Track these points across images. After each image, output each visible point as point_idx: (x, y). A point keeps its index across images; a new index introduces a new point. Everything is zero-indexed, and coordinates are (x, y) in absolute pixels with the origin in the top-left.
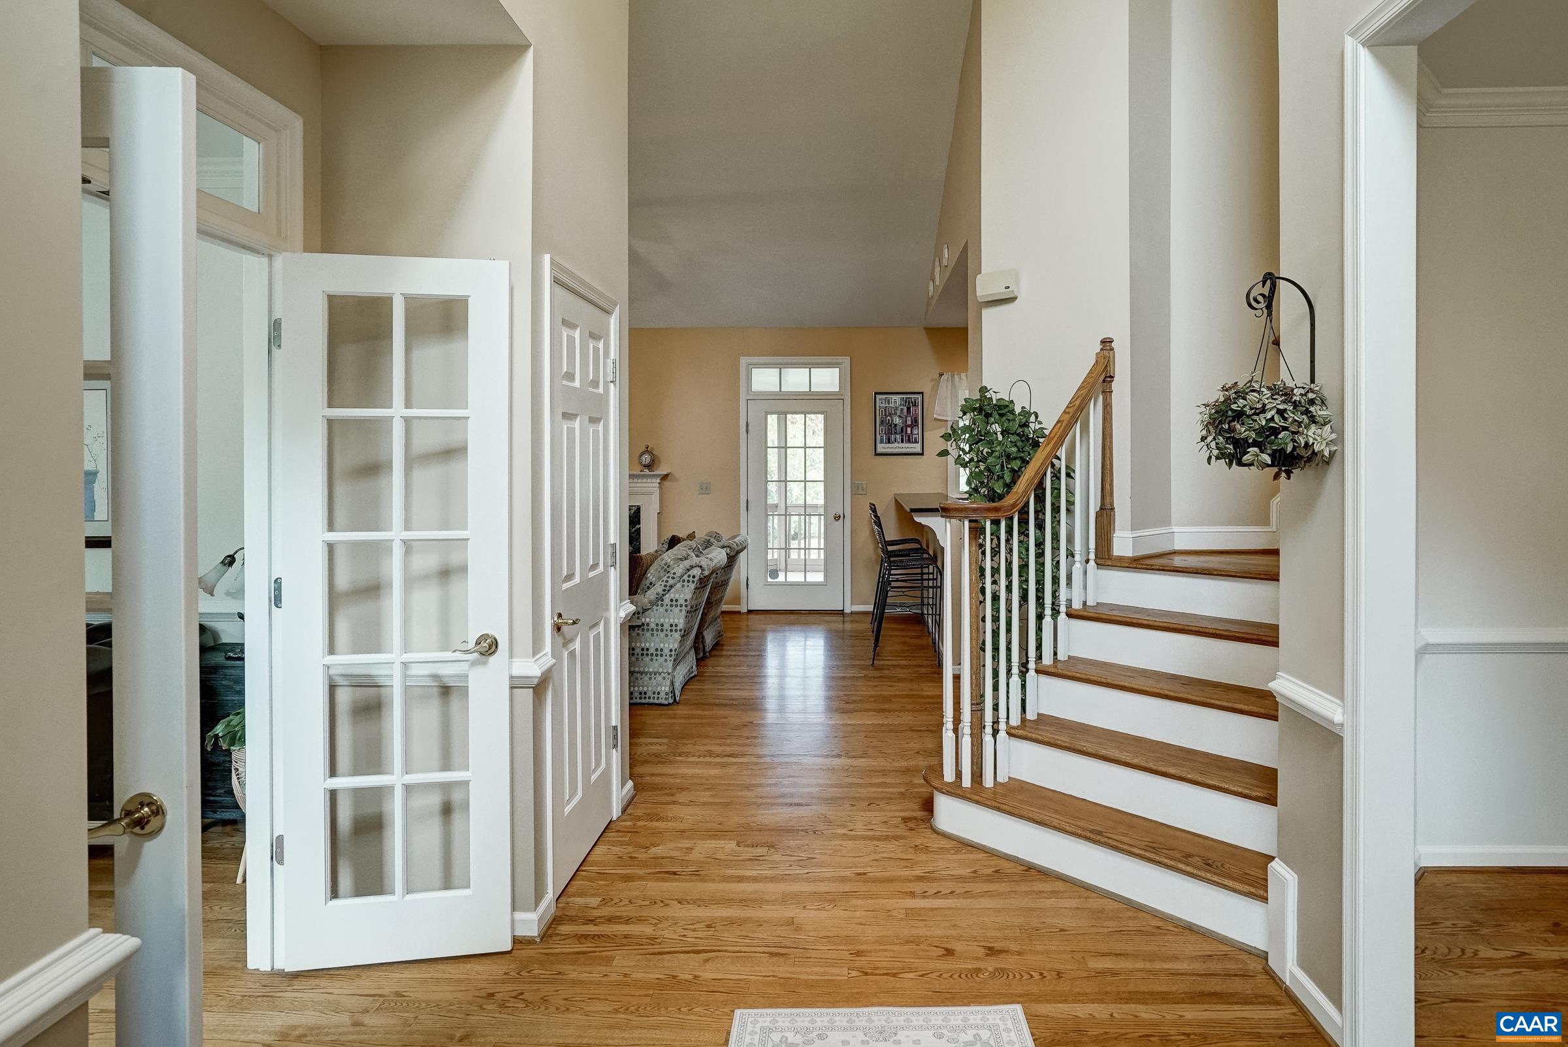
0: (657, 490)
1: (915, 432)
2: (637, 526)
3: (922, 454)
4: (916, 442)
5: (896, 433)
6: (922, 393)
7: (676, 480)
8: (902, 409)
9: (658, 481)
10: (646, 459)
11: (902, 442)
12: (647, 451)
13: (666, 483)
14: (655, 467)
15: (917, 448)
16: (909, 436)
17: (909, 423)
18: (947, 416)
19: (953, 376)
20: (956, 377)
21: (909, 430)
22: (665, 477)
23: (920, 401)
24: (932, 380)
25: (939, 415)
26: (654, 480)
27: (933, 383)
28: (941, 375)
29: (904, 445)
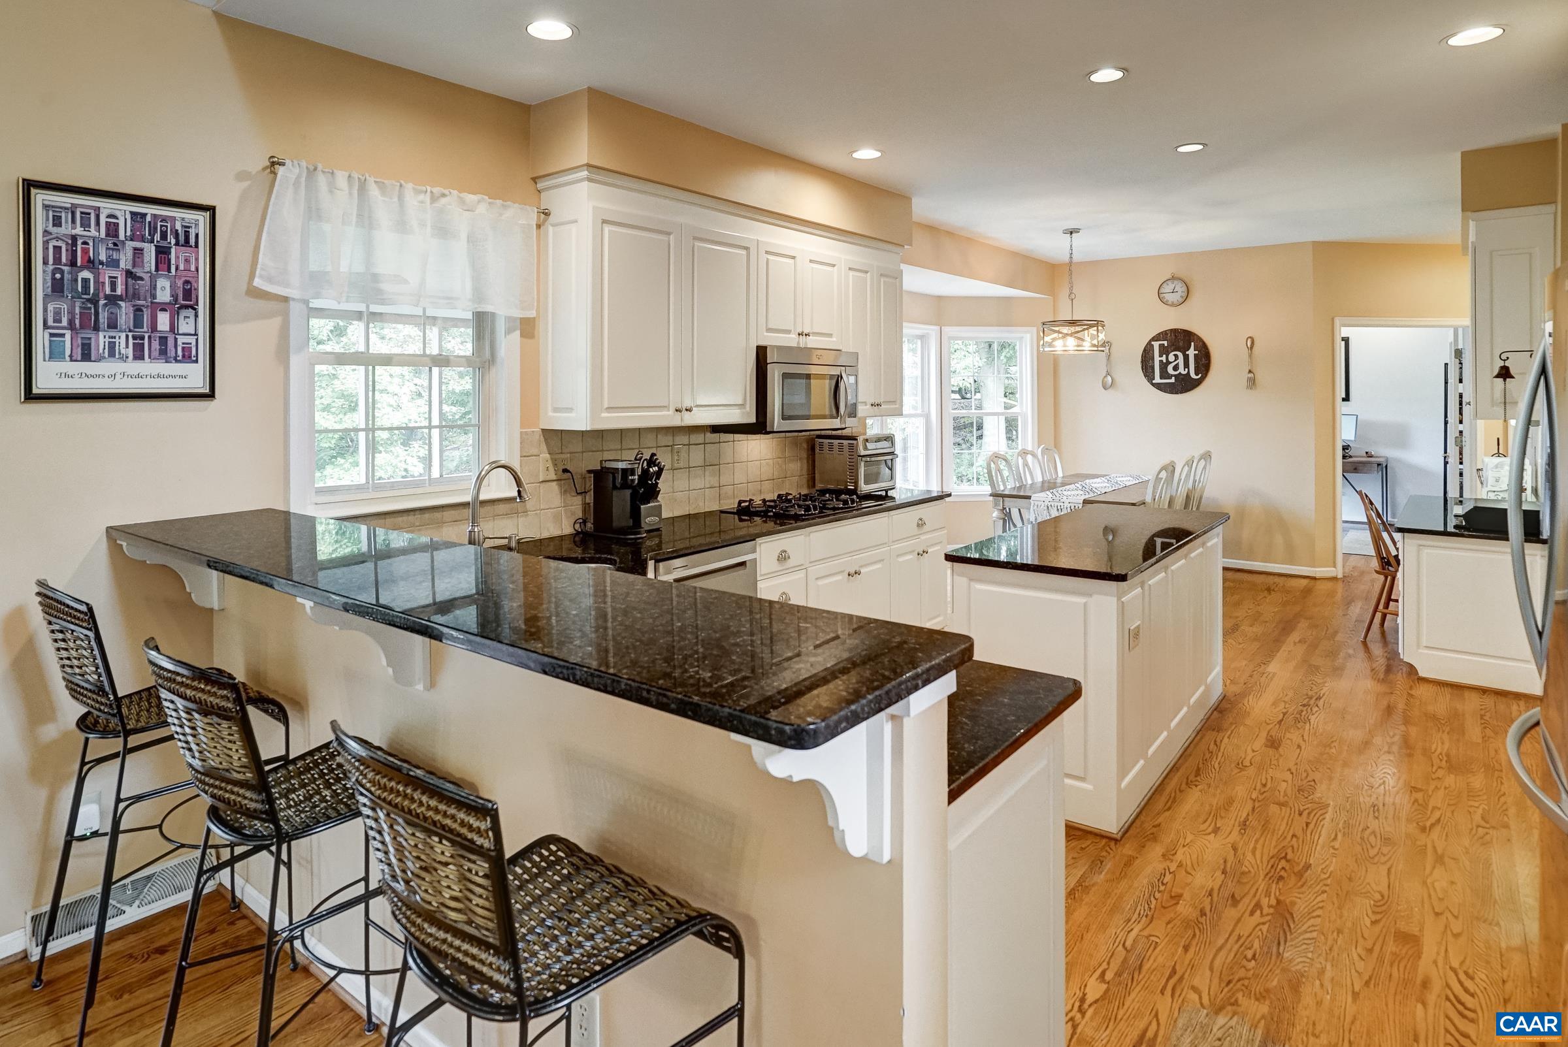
1: (185, 326)
3: (211, 395)
4: (188, 357)
5: (113, 325)
6: (212, 210)
8: (138, 252)
11: (139, 356)
15: (193, 377)
16: (163, 340)
17: (164, 296)
18: (287, 285)
19: (312, 171)
20: (322, 180)
21: (163, 320)
23: (203, 230)
24: (241, 176)
25: (270, 280)
27: (246, 184)
28: (274, 164)
29: (147, 367)
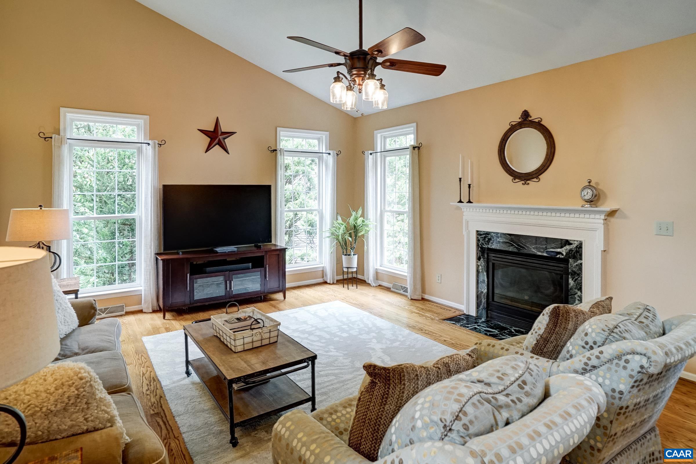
0: (602, 227)
2: (579, 262)
7: (625, 217)
9: (603, 217)
10: (588, 194)
12: (589, 185)
13: (613, 220)
14: (599, 203)
22: (612, 213)
26: (598, 216)
